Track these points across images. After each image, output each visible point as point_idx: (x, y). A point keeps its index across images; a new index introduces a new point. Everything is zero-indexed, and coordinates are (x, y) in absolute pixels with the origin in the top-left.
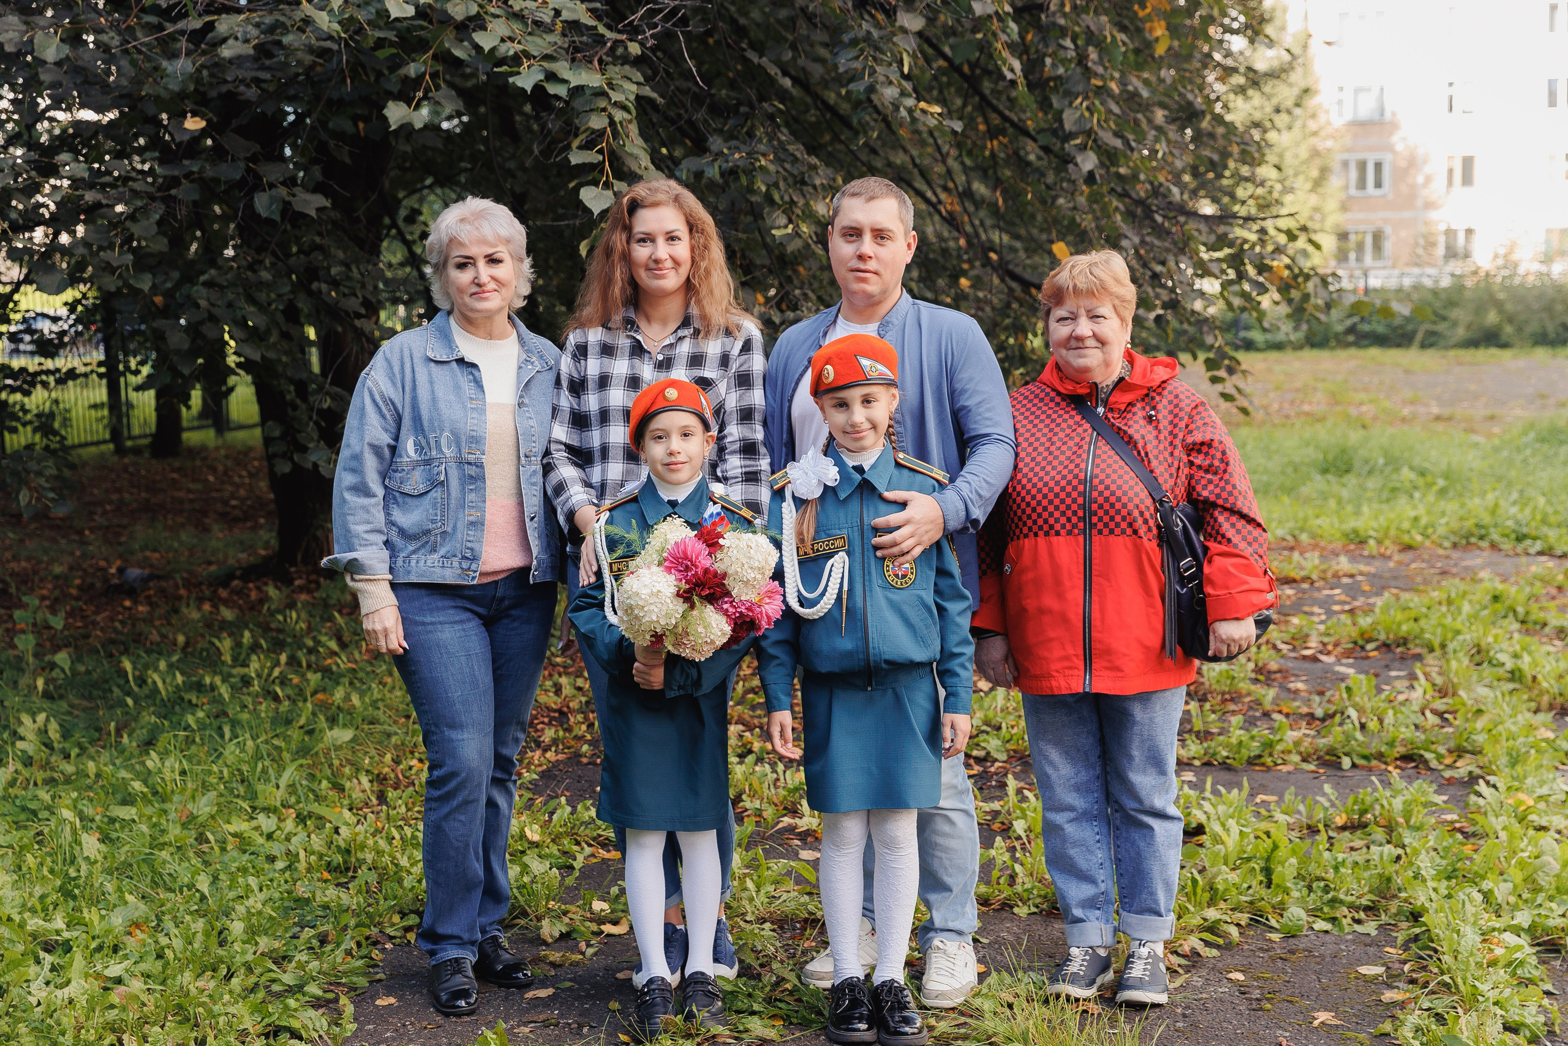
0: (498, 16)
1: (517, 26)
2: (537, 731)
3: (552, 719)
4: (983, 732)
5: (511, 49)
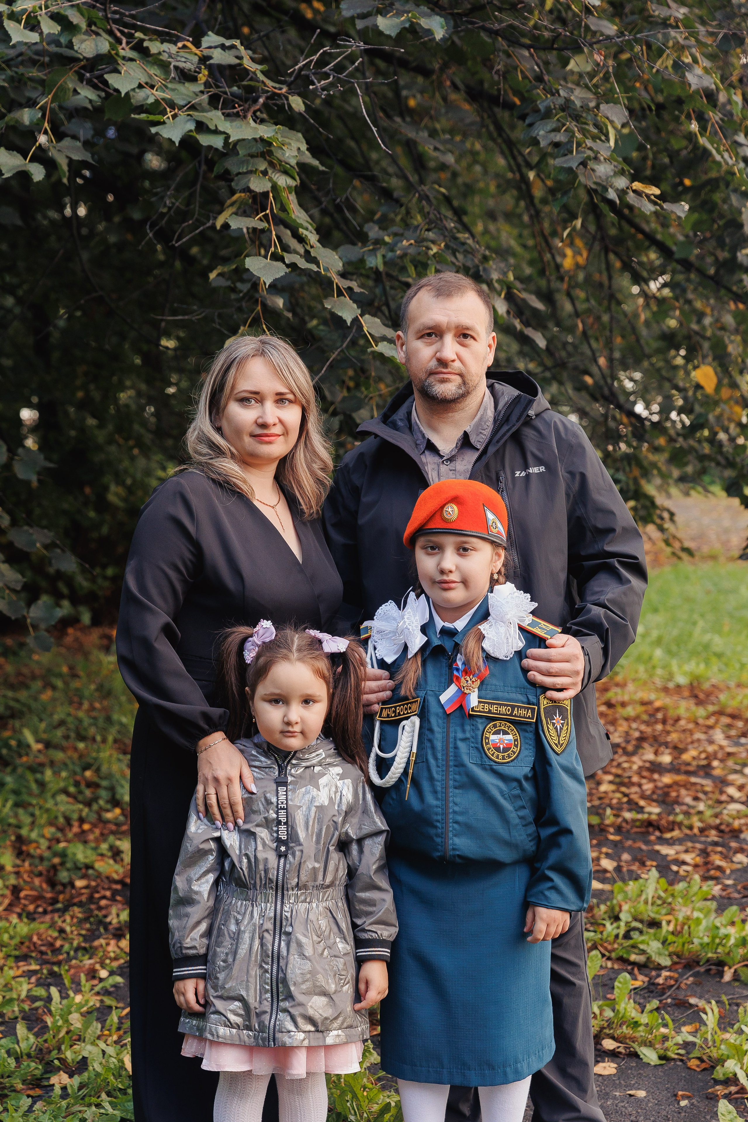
0: (131, 60)
1: (154, 71)
2: (100, 908)
3: (115, 892)
4: (635, 929)
5: (149, 96)
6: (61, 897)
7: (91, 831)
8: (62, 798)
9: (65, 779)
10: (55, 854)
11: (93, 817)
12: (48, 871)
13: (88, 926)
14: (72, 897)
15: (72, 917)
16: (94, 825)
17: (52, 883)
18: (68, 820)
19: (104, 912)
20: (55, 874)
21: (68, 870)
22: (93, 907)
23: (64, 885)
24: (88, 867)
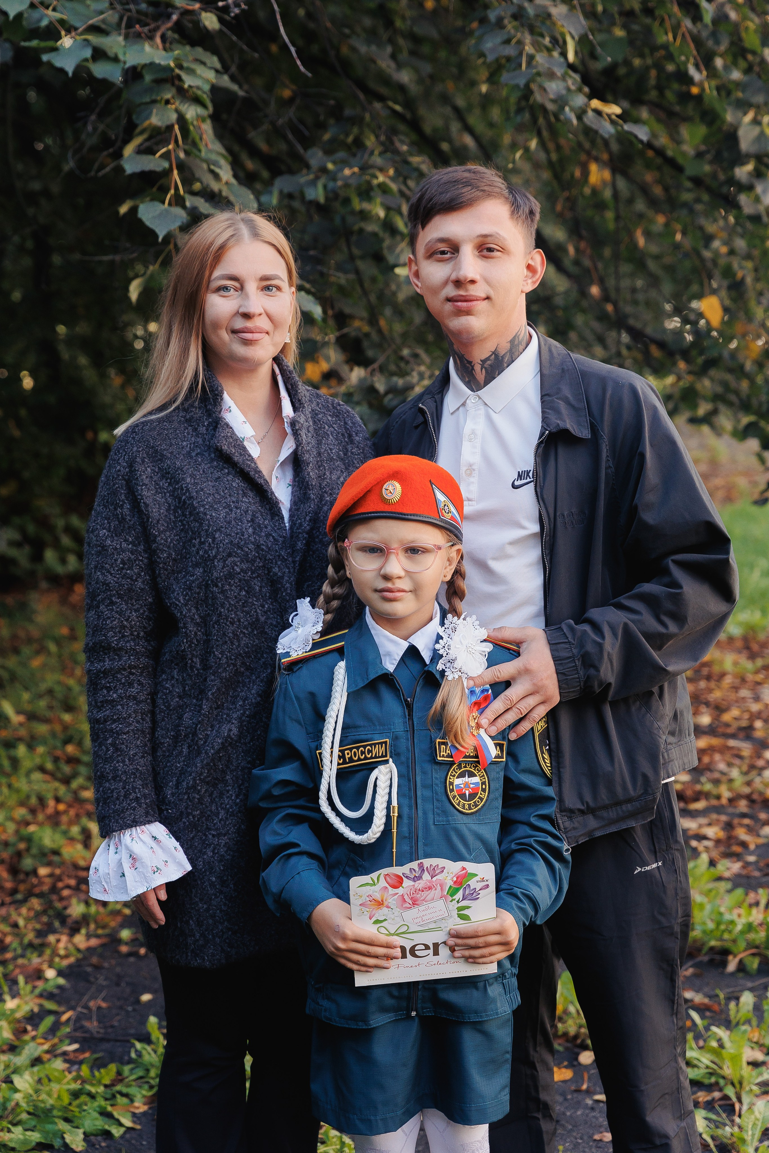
5: (44, 17)
6: (22, 887)
7: (65, 812)
8: (37, 776)
9: (41, 756)
10: (22, 839)
11: (69, 797)
12: (11, 858)
13: (45, 919)
14: (34, 886)
15: (29, 909)
16: (70, 806)
17: (14, 870)
18: (42, 801)
19: (65, 903)
20: (19, 861)
21: (34, 857)
22: (54, 897)
23: (27, 874)
24: (56, 852)
